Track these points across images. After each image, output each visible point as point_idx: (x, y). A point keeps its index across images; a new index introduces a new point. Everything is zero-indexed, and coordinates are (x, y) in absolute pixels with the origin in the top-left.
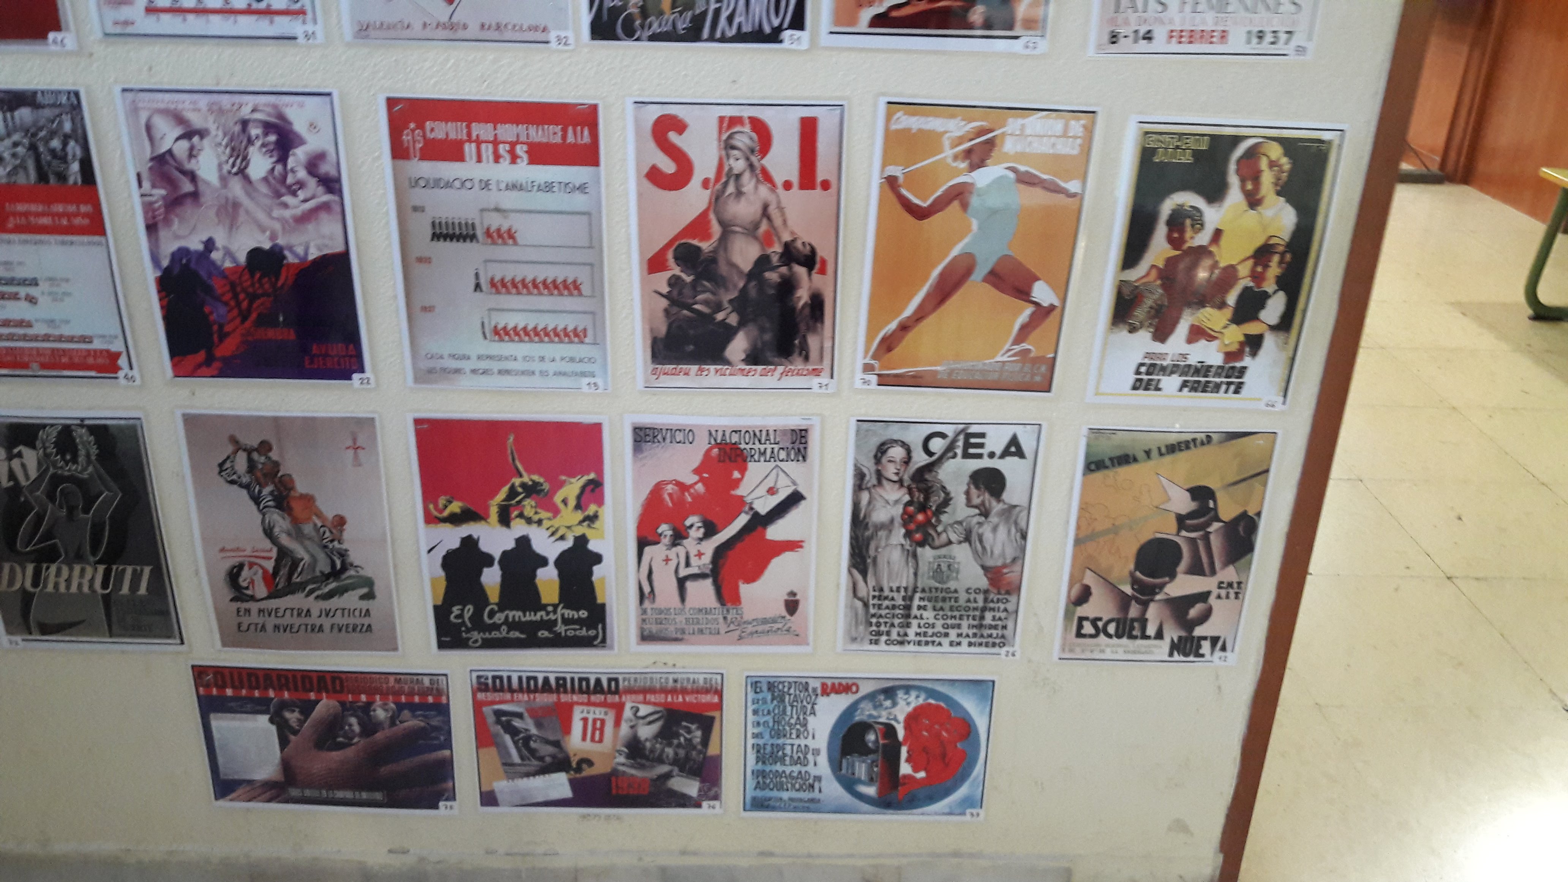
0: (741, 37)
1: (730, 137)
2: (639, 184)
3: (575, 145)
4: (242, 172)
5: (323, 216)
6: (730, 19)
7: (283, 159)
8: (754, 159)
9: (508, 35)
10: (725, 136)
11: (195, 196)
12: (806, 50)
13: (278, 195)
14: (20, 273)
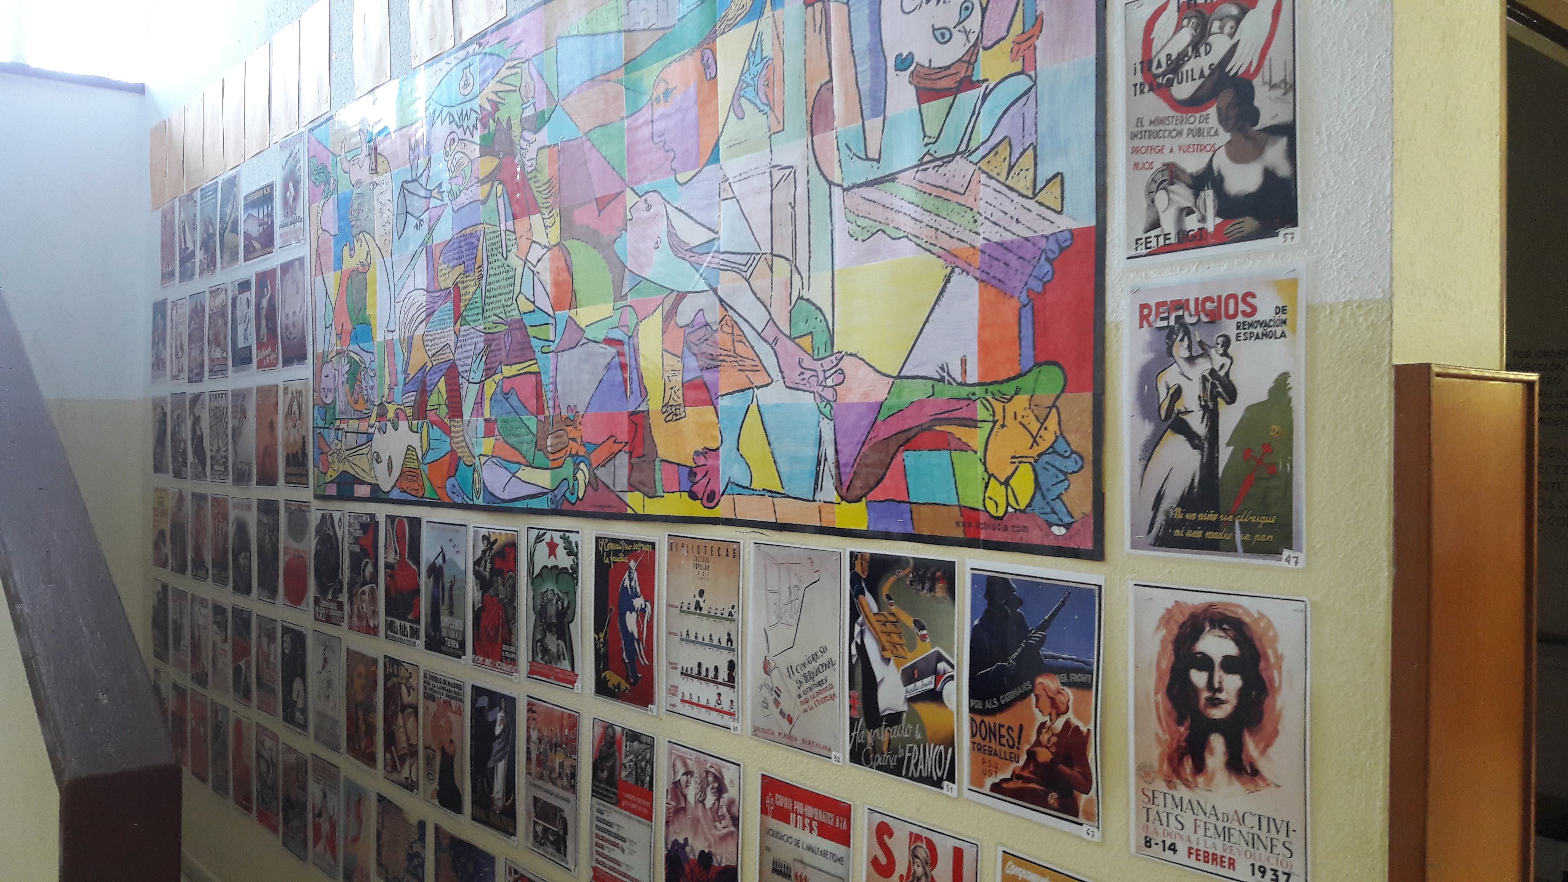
0: (921, 779)
1: (915, 848)
2: (868, 867)
3: (839, 829)
4: (703, 802)
5: (730, 839)
6: (916, 765)
7: (718, 799)
8: (928, 869)
9: (814, 750)
10: (912, 847)
11: (684, 809)
12: (955, 798)
13: (715, 821)
14: (623, 834)
